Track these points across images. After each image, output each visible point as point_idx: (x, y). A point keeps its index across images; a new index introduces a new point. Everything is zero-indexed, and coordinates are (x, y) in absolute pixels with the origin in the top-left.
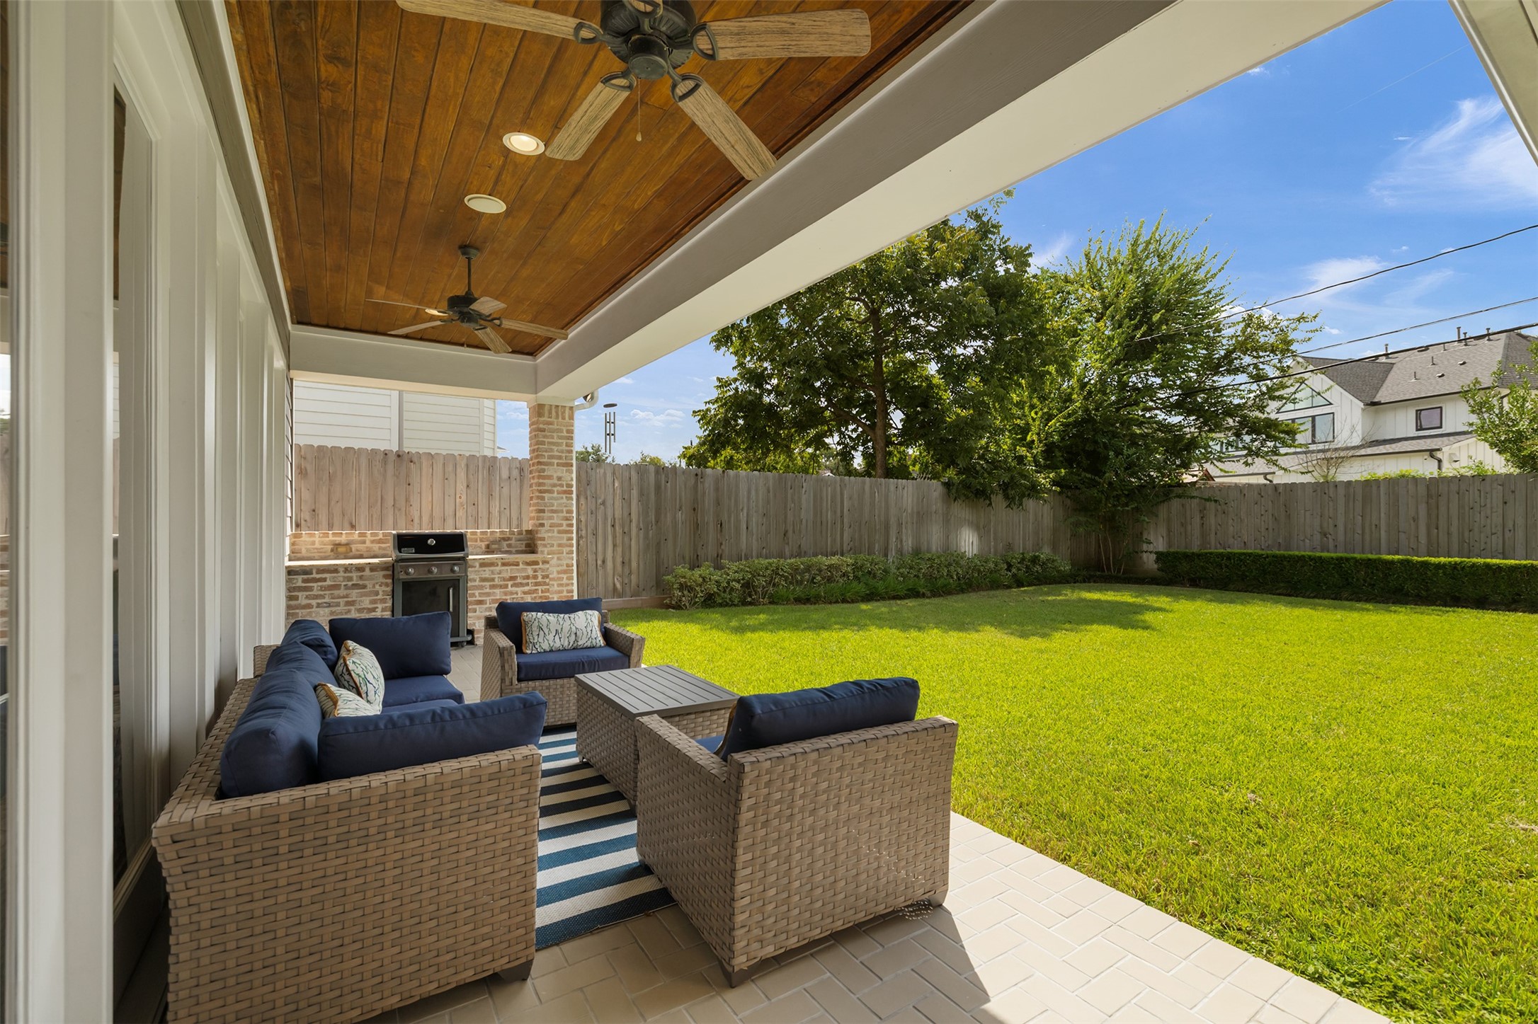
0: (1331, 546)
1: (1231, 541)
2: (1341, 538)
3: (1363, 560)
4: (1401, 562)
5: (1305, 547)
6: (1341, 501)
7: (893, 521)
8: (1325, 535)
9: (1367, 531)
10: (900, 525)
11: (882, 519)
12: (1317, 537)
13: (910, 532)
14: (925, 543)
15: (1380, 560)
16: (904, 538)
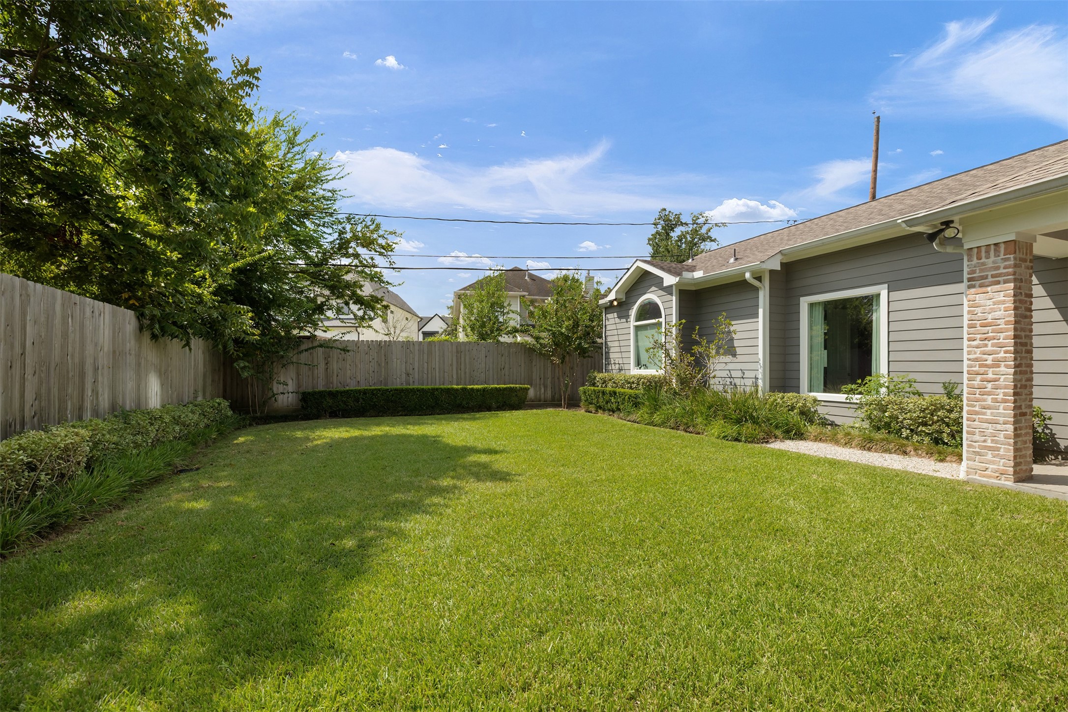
0: (411, 382)
1: (348, 381)
2: (416, 376)
3: (445, 389)
4: (462, 389)
5: (398, 382)
6: (417, 352)
7: (89, 362)
8: (408, 375)
9: (430, 372)
10: (96, 369)
11: (77, 360)
12: (404, 376)
13: (106, 379)
14: (121, 397)
15: (453, 389)
16: (100, 390)
